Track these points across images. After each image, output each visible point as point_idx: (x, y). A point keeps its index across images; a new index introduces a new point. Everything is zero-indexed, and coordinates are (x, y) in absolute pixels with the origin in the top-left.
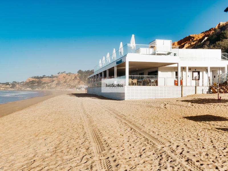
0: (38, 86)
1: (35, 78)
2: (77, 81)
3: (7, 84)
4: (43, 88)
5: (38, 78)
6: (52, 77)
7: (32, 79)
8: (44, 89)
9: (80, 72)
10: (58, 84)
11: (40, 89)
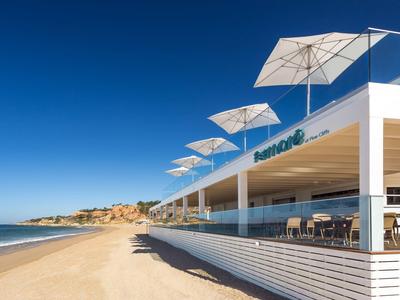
0: (88, 220)
1: (84, 211)
2: (136, 215)
3: (51, 218)
4: (94, 222)
5: (88, 211)
6: (105, 210)
7: (79, 213)
8: (95, 225)
9: (140, 203)
10: (113, 218)
11: (90, 225)
